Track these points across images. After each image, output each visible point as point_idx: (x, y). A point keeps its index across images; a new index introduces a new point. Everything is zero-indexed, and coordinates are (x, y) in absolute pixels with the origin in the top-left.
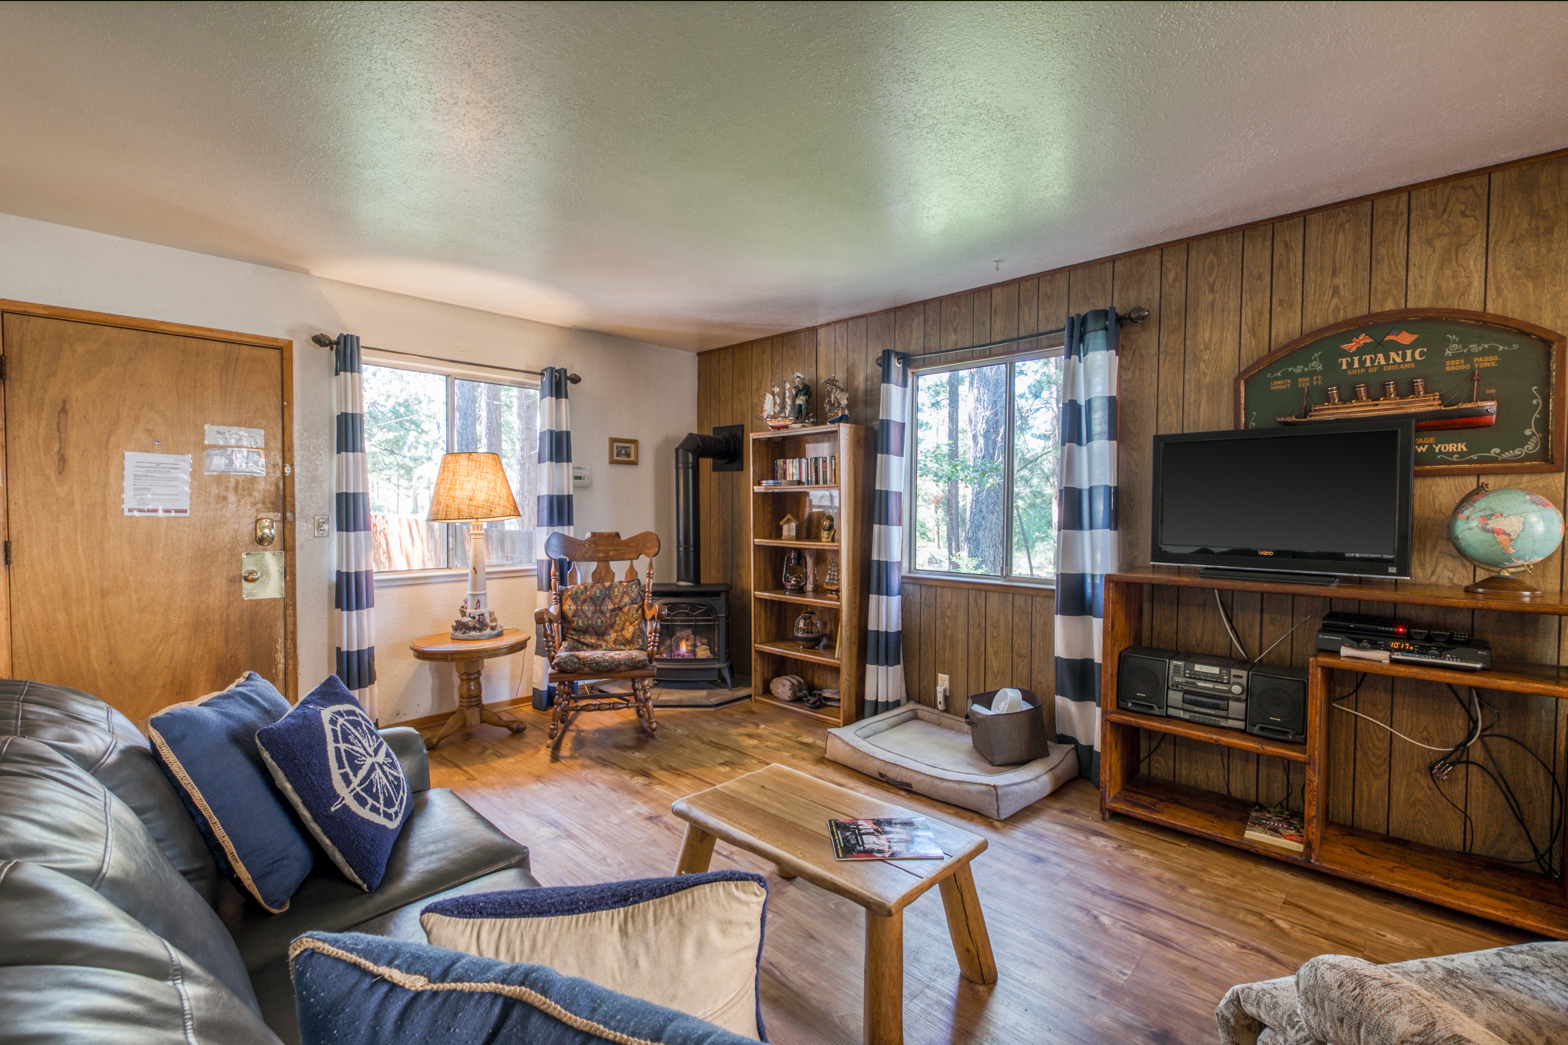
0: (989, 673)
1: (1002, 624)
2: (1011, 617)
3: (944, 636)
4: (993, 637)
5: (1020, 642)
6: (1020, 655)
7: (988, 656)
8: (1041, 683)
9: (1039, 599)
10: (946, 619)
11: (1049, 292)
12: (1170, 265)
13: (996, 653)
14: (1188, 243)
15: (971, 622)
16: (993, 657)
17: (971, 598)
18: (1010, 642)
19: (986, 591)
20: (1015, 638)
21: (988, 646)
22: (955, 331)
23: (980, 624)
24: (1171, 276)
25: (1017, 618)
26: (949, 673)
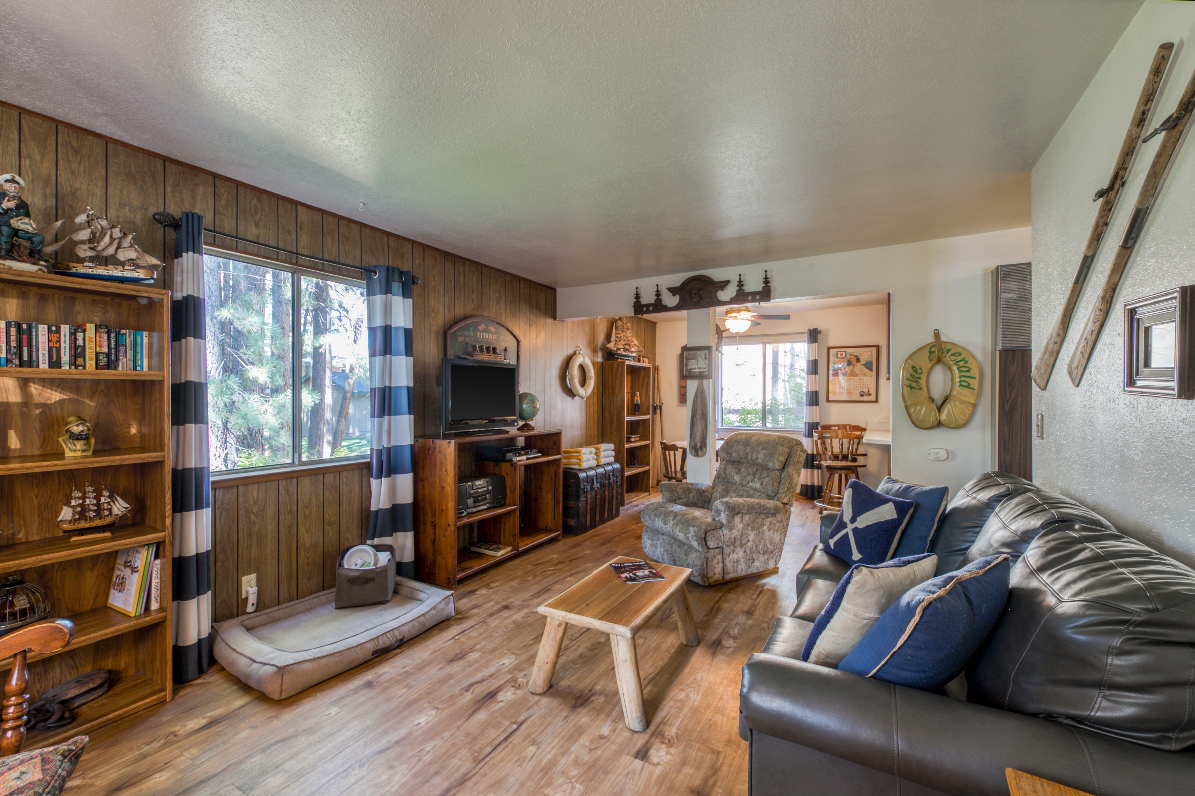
0: (302, 551)
1: (314, 503)
2: (322, 494)
3: (250, 535)
4: (305, 517)
5: (330, 512)
6: (330, 524)
7: (301, 536)
8: (347, 539)
9: (345, 473)
10: (253, 517)
11: (347, 234)
12: (416, 255)
13: (308, 531)
14: (425, 247)
15: (282, 511)
16: (305, 535)
17: (281, 487)
18: (322, 516)
19: (297, 478)
20: (325, 511)
21: (300, 527)
22: (257, 225)
23: (291, 510)
24: (417, 261)
25: (327, 494)
26: (257, 571)
